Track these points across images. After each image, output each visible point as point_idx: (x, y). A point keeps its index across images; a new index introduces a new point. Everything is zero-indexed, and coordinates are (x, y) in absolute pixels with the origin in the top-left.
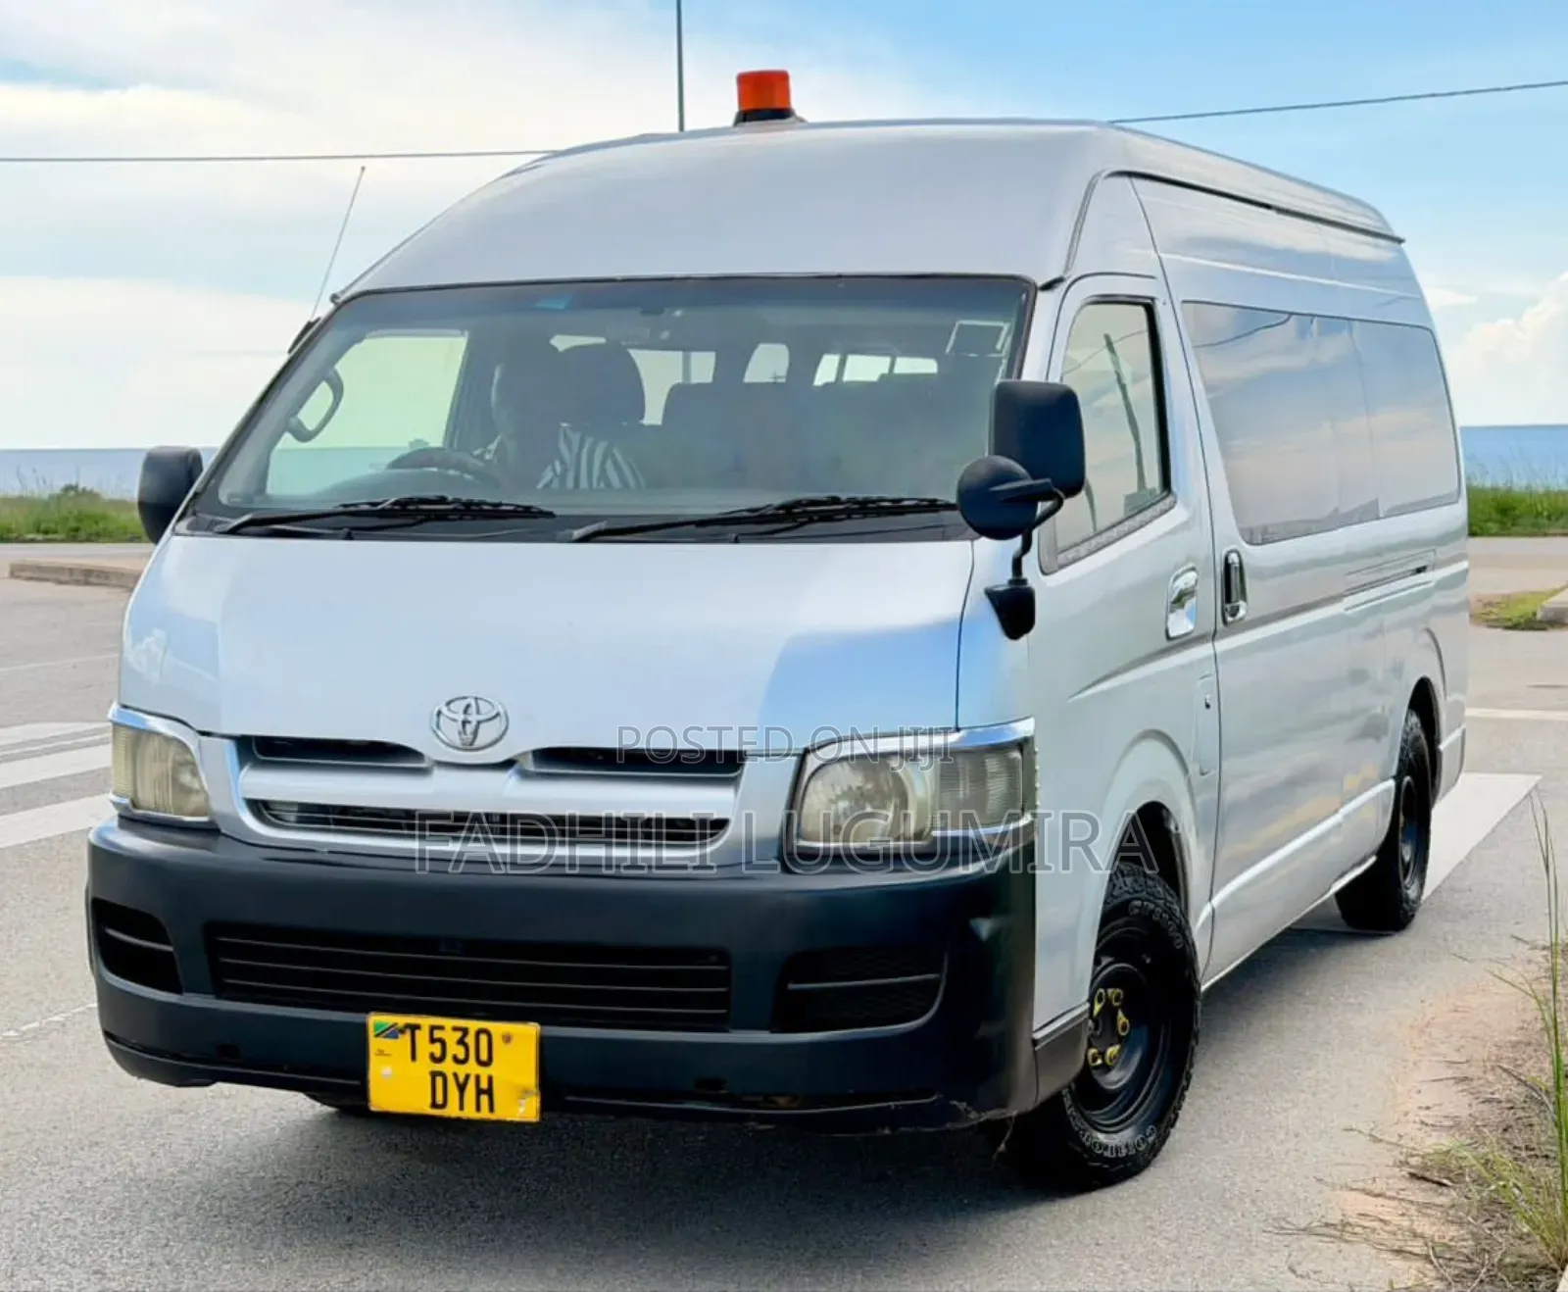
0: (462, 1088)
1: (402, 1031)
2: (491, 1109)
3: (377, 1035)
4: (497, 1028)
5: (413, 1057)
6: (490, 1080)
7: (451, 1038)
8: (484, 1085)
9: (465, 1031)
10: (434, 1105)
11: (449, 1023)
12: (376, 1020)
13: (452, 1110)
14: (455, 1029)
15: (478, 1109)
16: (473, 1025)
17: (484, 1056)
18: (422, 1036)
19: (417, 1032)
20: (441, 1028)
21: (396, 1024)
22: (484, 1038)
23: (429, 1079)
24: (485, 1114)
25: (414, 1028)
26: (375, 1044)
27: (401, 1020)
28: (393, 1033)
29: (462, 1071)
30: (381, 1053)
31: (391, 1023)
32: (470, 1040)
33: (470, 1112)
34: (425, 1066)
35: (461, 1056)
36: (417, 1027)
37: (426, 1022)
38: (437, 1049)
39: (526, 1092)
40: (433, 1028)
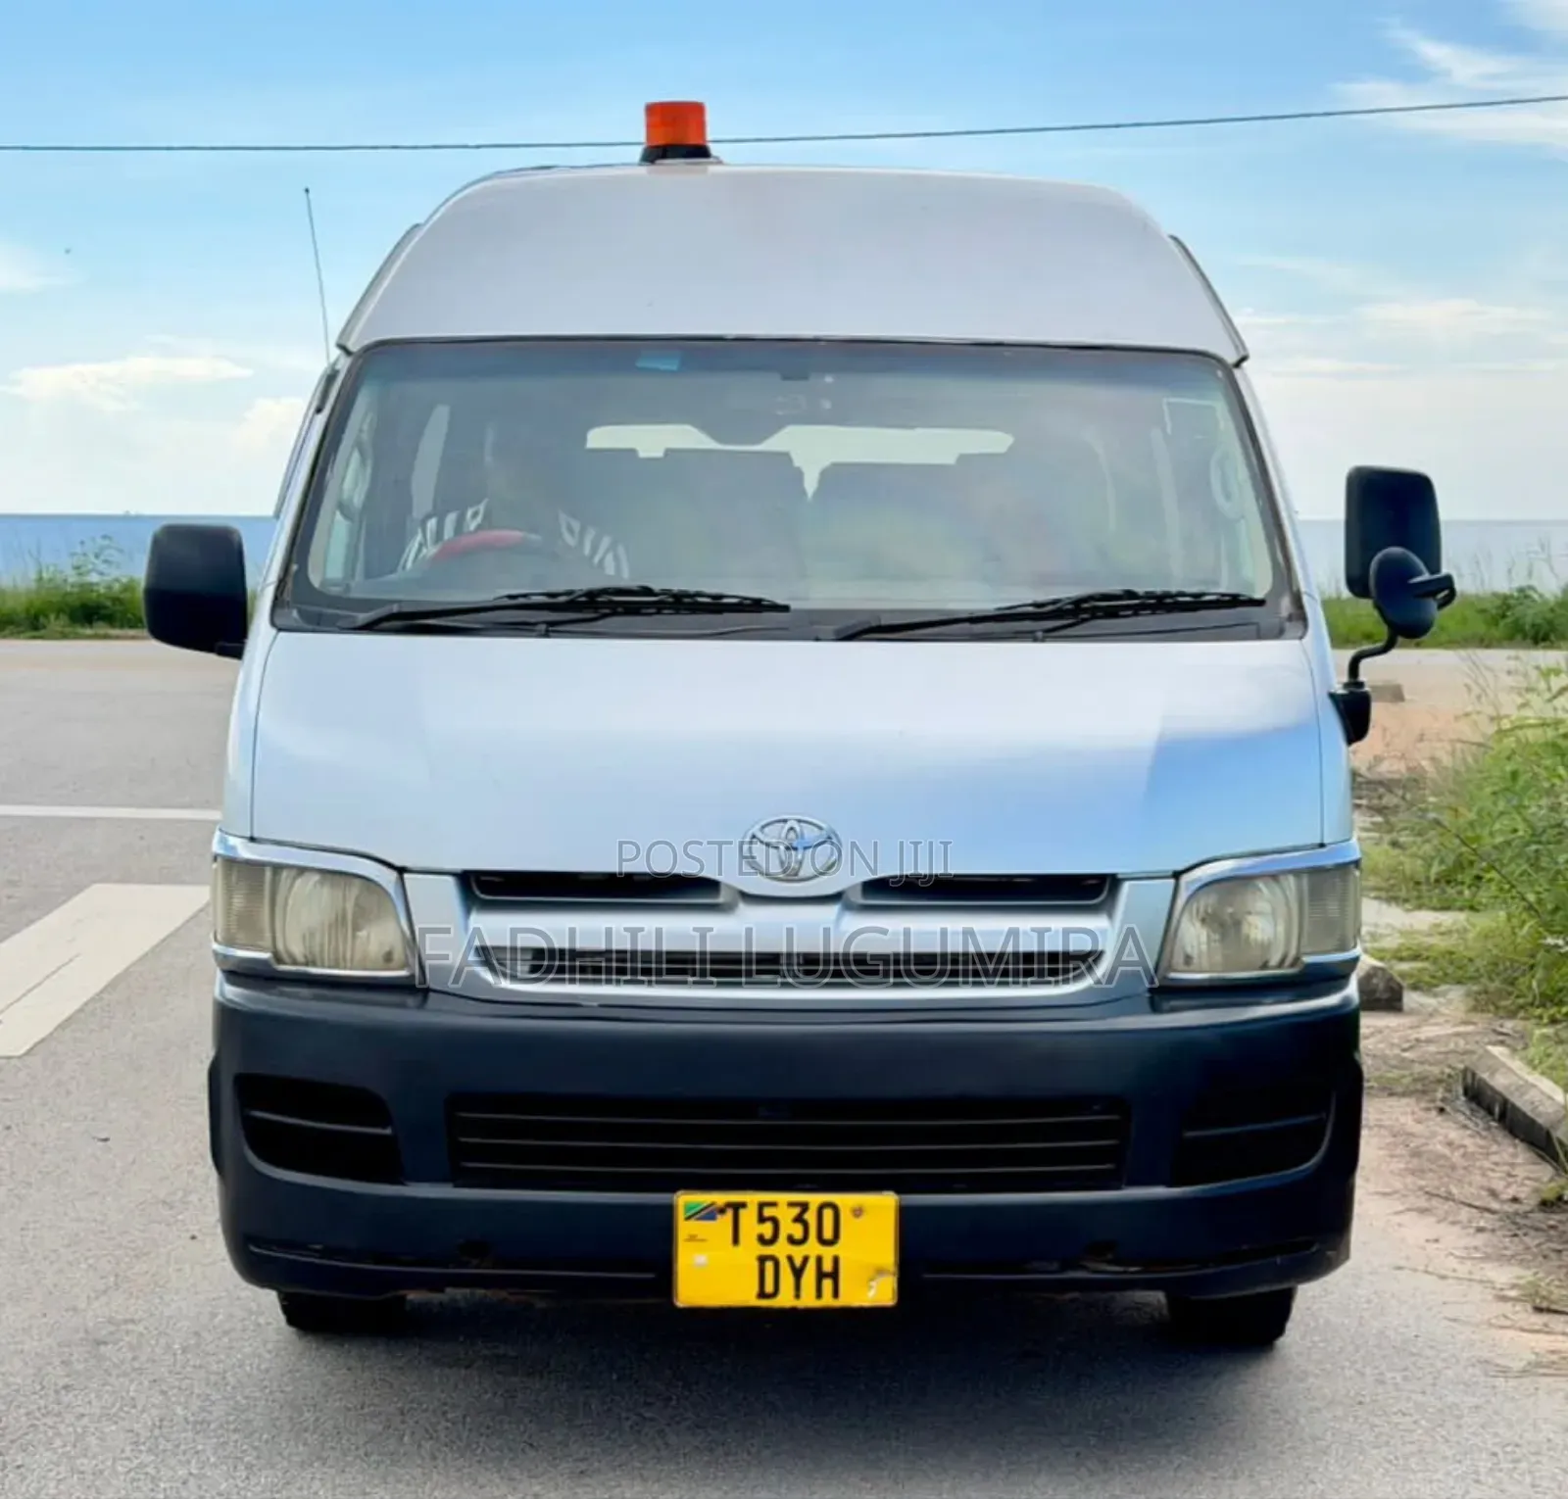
0: (798, 1273)
1: (722, 1211)
2: (836, 1294)
3: (688, 1218)
4: (845, 1200)
5: (736, 1240)
6: (836, 1261)
7: (786, 1216)
8: (827, 1267)
9: (804, 1207)
10: (762, 1295)
11: (783, 1198)
12: (685, 1200)
14: (792, 1204)
15: (819, 1294)
16: (815, 1199)
17: (828, 1234)
18: (748, 1217)
19: (742, 1212)
20: (773, 1204)
21: (712, 1204)
22: (828, 1214)
23: (755, 1265)
24: (827, 1301)
25: (737, 1207)
26: (684, 1228)
27: (720, 1198)
28: (710, 1214)
29: (798, 1253)
30: (692, 1238)
31: (709, 1202)
32: (811, 1217)
33: (808, 1300)
34: (750, 1249)
35: (798, 1233)
36: (743, 1205)
37: (752, 1198)
38: (767, 1229)
39: (880, 1272)
40: (762, 1206)
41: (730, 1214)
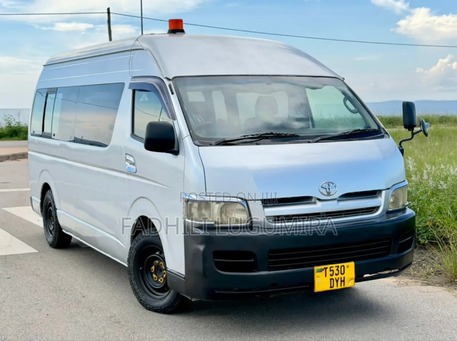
0: (337, 281)
1: (323, 270)
2: (344, 285)
3: (317, 272)
4: (345, 264)
5: (326, 276)
6: (344, 278)
7: (335, 269)
8: (343, 279)
9: (338, 267)
10: (331, 287)
11: (334, 265)
12: (316, 268)
13: (335, 288)
14: (336, 267)
15: (341, 285)
16: (340, 265)
17: (342, 272)
18: (328, 270)
19: (327, 270)
20: (332, 267)
21: (321, 268)
22: (343, 268)
23: (329, 280)
24: (343, 287)
25: (326, 268)
26: (316, 274)
27: (323, 267)
28: (321, 271)
29: (337, 277)
30: (318, 277)
31: (320, 268)
32: (339, 269)
33: (339, 287)
34: (329, 277)
35: (337, 273)
36: (327, 268)
37: (328, 266)
38: (331, 273)
39: (351, 279)
40: (331, 267)
41: (325, 270)
